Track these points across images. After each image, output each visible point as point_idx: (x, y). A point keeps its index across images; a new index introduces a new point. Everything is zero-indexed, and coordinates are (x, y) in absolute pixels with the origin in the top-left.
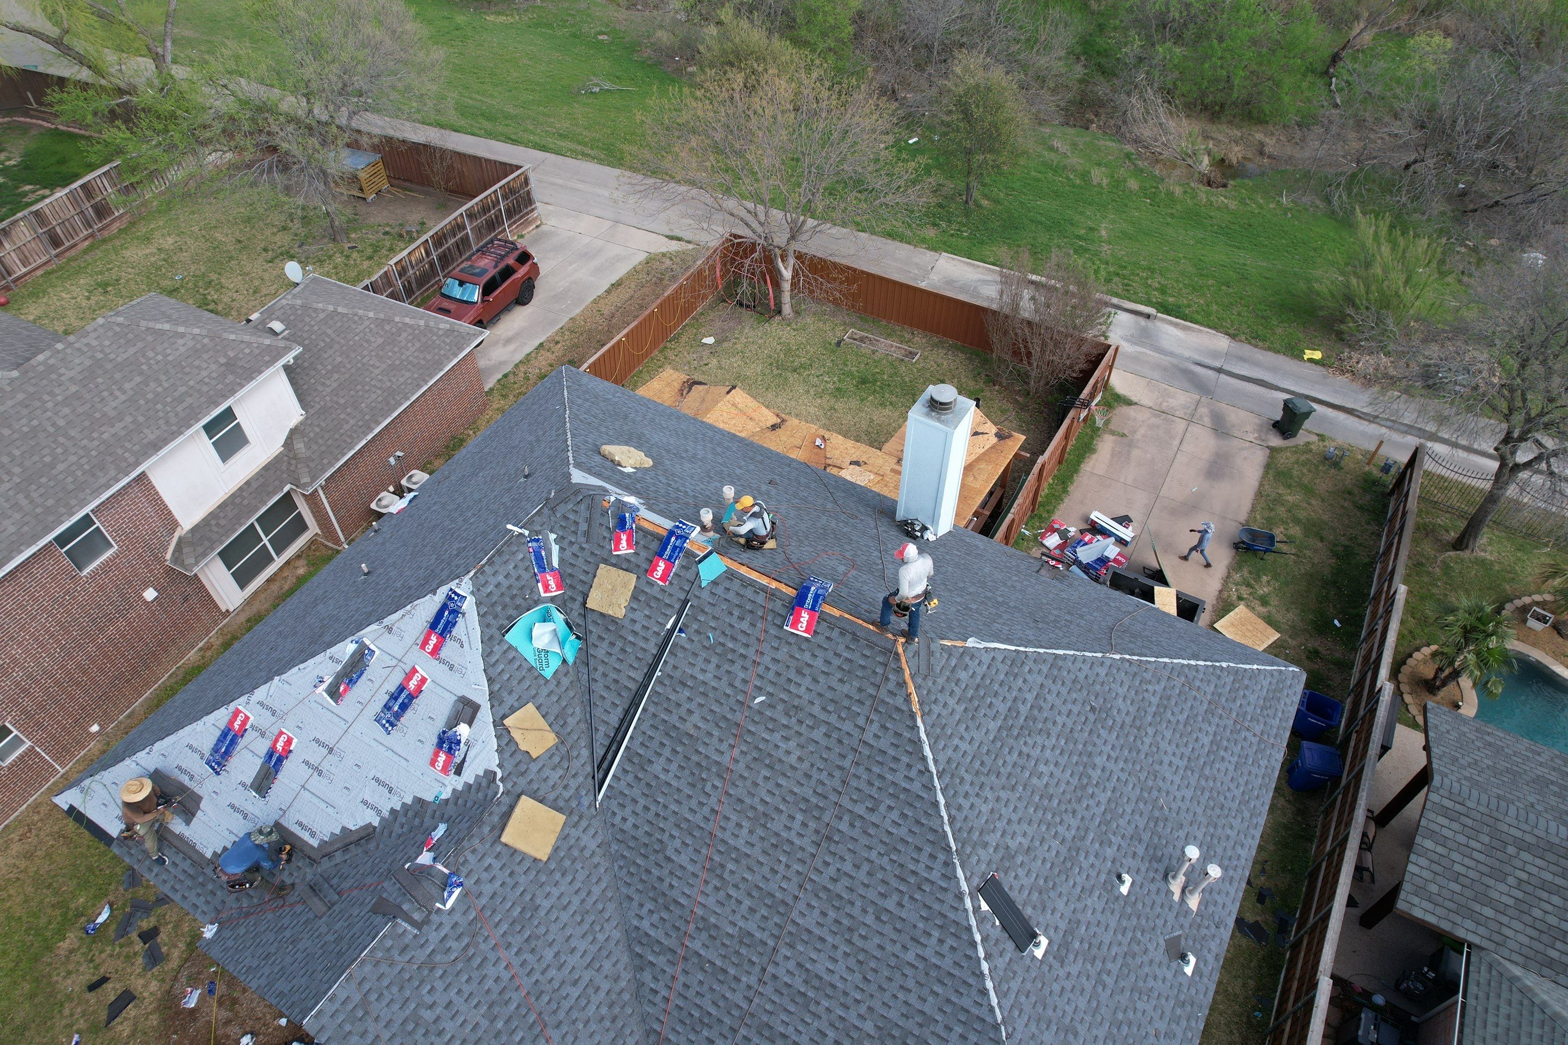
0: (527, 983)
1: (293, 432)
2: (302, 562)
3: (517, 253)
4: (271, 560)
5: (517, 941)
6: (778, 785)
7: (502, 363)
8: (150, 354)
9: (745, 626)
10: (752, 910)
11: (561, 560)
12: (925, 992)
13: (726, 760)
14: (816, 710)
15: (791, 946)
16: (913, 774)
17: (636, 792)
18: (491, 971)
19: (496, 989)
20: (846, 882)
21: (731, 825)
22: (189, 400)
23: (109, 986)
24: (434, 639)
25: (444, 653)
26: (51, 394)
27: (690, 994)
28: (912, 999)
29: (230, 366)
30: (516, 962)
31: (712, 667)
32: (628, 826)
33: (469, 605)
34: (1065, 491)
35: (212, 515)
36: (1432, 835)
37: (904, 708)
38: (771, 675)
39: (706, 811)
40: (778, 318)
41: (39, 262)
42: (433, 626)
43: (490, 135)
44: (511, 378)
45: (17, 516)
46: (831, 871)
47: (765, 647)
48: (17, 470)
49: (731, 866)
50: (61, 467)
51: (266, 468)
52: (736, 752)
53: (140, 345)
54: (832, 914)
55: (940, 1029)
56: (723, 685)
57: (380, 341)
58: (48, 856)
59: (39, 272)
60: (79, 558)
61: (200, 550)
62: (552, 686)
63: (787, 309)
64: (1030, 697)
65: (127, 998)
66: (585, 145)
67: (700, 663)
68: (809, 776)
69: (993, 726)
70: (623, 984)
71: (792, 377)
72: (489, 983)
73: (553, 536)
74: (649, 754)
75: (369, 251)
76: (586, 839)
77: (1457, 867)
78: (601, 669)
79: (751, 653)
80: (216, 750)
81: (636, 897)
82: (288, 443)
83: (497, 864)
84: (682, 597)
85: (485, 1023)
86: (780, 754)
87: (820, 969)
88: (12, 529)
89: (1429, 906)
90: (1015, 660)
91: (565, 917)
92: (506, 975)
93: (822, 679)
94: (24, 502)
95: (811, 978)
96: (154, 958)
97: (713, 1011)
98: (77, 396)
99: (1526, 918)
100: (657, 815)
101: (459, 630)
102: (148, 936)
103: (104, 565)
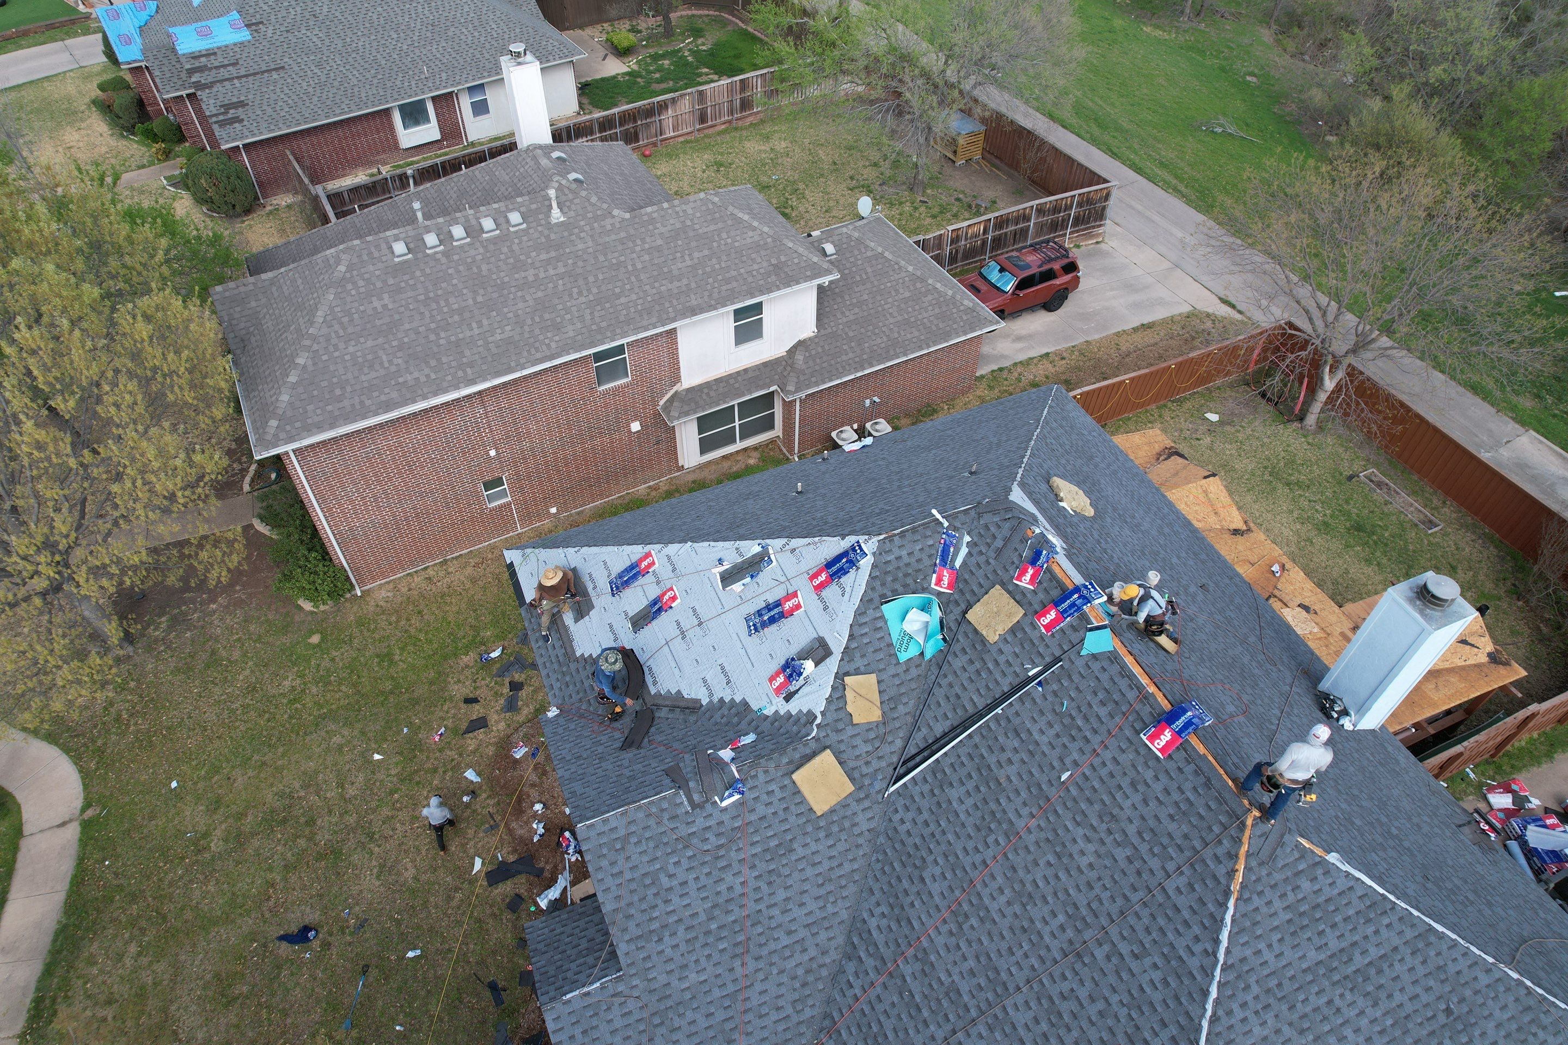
0: (752, 907)
1: (800, 343)
2: (756, 454)
3: (1066, 261)
4: (734, 441)
5: (762, 867)
6: (1057, 877)
7: (1003, 357)
8: (724, 235)
9: (1103, 712)
10: (972, 973)
11: (964, 563)
13: (1020, 824)
14: (1131, 830)
15: (991, 1029)
16: (1197, 948)
17: (925, 804)
19: (725, 895)
20: (1073, 1006)
21: (994, 885)
22: (734, 284)
23: (477, 706)
24: (823, 577)
26: (643, 240)
27: (879, 1008)
29: (777, 268)
30: (752, 884)
31: (1052, 732)
32: (902, 829)
33: (866, 563)
35: (707, 385)
37: (1223, 881)
38: (1104, 772)
39: (978, 859)
40: (1296, 424)
41: (685, 131)
42: (829, 565)
43: (1094, 141)
44: (1005, 373)
45: (579, 325)
46: (1065, 987)
47: (1112, 743)
48: (595, 290)
50: (623, 300)
51: (765, 364)
52: (1033, 823)
53: (720, 225)
54: (1044, 1026)
56: (1053, 754)
57: (907, 294)
58: (485, 588)
59: (681, 139)
60: (603, 375)
61: (686, 408)
62: (900, 670)
63: (1311, 419)
64: (1374, 953)
65: (481, 723)
66: (1181, 180)
67: (1042, 723)
68: (1090, 886)
69: (1313, 956)
70: (828, 960)
71: (1281, 490)
72: (722, 887)
73: (967, 539)
74: (954, 778)
75: (936, 210)
76: (860, 818)
78: (950, 678)
79: (1095, 740)
80: (620, 576)
81: (878, 894)
82: (792, 351)
83: (778, 794)
84: (1057, 654)
86: (1074, 850)
88: (571, 334)
90: (1376, 904)
91: (810, 872)
93: (1153, 804)
94: (588, 317)
96: (511, 706)
98: (659, 249)
100: (933, 835)
101: (847, 580)
102: (516, 687)
103: (616, 389)
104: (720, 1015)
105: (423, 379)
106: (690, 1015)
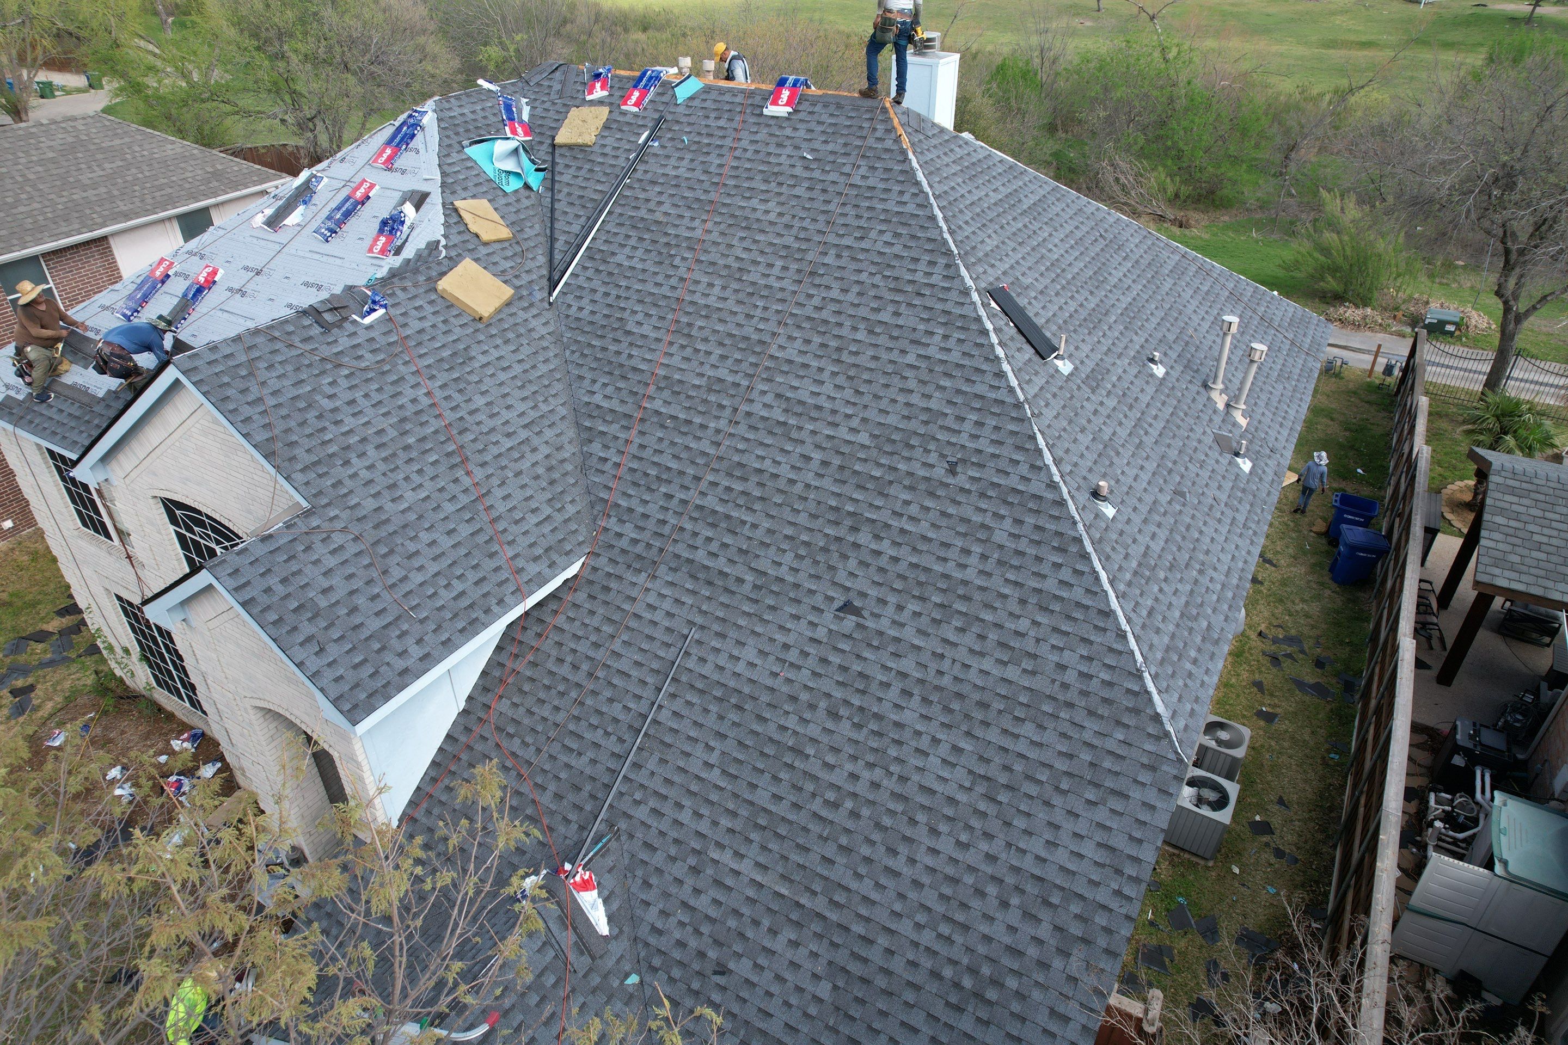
0: (450, 415)
5: (443, 377)
9: (722, 123)
10: (723, 357)
12: (929, 389)
13: (698, 233)
14: (798, 171)
15: (769, 380)
16: (906, 198)
17: (596, 284)
19: (411, 409)
24: (389, 152)
27: (647, 454)
28: (915, 399)
29: (216, 175)
30: (439, 393)
32: (585, 314)
33: (430, 118)
36: (1502, 511)
37: (895, 147)
38: (748, 155)
39: (673, 281)
42: (389, 141)
46: (816, 301)
47: (743, 134)
50: (22, 209)
52: (709, 225)
55: (950, 422)
56: (698, 174)
62: (512, 199)
64: (1032, 197)
67: (673, 162)
68: (790, 227)
69: (994, 195)
70: (567, 455)
72: (404, 400)
73: (524, 100)
74: (614, 248)
76: (534, 322)
77: (1536, 538)
78: (566, 190)
79: (728, 142)
81: (589, 376)
83: (430, 308)
84: (656, 116)
87: (804, 395)
89: (1512, 575)
90: (1012, 167)
91: (503, 376)
93: (804, 144)
95: (790, 405)
96: (22, 709)
97: (674, 465)
98: (53, 161)
100: (618, 297)
101: (417, 142)
102: (22, 692)
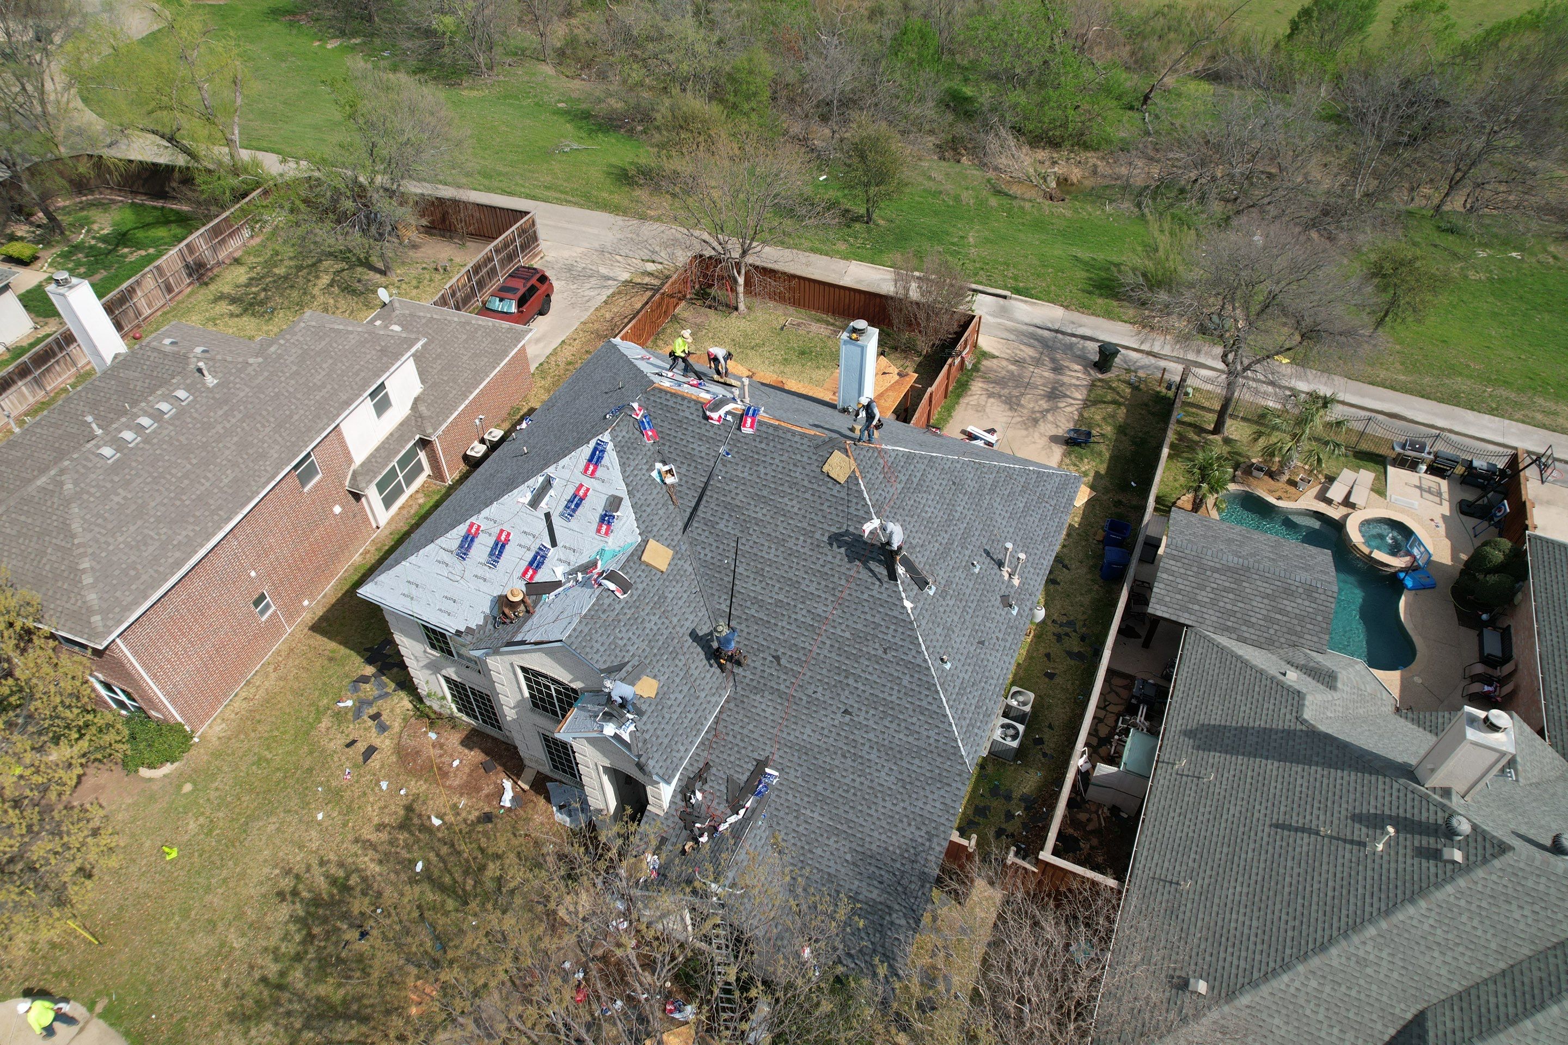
0: (666, 633)
1: (417, 400)
2: (420, 495)
3: (538, 276)
4: (402, 491)
5: (658, 613)
6: (789, 524)
7: (536, 356)
8: (335, 345)
9: (763, 446)
10: (781, 589)
12: (874, 612)
13: (760, 516)
14: (806, 483)
15: (803, 603)
16: (859, 507)
17: (711, 540)
18: (648, 625)
19: (651, 634)
20: (829, 566)
21: (765, 548)
22: (363, 374)
23: (358, 744)
24: (591, 468)
25: (598, 474)
26: (282, 371)
27: (751, 637)
28: (868, 617)
29: (383, 351)
30: (659, 622)
31: (747, 469)
32: (708, 558)
33: (610, 446)
34: (950, 415)
35: (372, 456)
36: (1166, 571)
38: (780, 469)
39: (751, 543)
40: (736, 313)
41: (159, 305)
42: (590, 460)
43: (489, 190)
44: (546, 366)
45: (277, 447)
46: (821, 562)
47: (776, 455)
48: (272, 419)
49: (767, 569)
50: (296, 417)
51: (402, 424)
52: (764, 511)
53: (328, 339)
54: (823, 583)
55: (884, 629)
56: (754, 478)
57: (464, 337)
58: (297, 678)
59: (159, 313)
60: (304, 478)
61: (368, 478)
63: (742, 306)
64: (919, 475)
65: (370, 751)
66: (566, 193)
67: (740, 468)
68: (805, 517)
69: (900, 486)
71: (751, 353)
72: (647, 631)
74: (717, 519)
76: (686, 566)
77: (1180, 586)
79: (768, 459)
80: (461, 546)
81: (717, 594)
82: (414, 407)
83: (643, 575)
85: (648, 649)
86: (789, 508)
87: (819, 611)
88: (276, 455)
89: (1165, 609)
90: (909, 457)
91: (681, 603)
92: (655, 628)
93: (807, 467)
94: (280, 439)
95: (815, 617)
96: (383, 728)
97: (764, 643)
98: (297, 373)
99: (1216, 608)
101: (606, 461)
102: (376, 717)
103: (316, 486)
104: (686, 689)
105: (192, 534)
106: (672, 697)
